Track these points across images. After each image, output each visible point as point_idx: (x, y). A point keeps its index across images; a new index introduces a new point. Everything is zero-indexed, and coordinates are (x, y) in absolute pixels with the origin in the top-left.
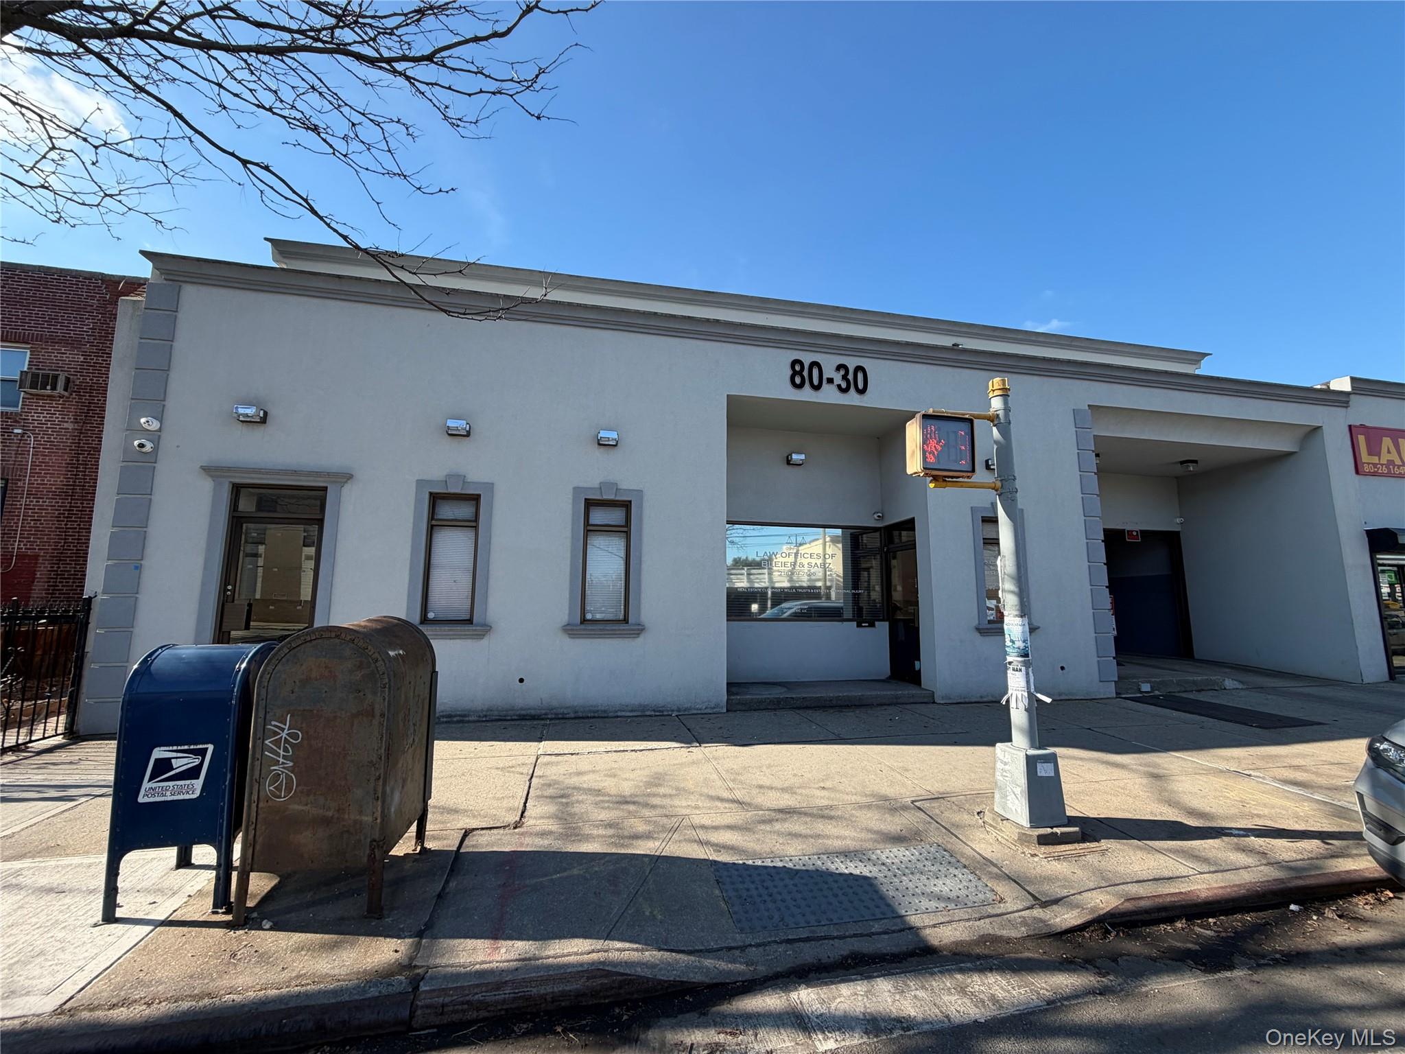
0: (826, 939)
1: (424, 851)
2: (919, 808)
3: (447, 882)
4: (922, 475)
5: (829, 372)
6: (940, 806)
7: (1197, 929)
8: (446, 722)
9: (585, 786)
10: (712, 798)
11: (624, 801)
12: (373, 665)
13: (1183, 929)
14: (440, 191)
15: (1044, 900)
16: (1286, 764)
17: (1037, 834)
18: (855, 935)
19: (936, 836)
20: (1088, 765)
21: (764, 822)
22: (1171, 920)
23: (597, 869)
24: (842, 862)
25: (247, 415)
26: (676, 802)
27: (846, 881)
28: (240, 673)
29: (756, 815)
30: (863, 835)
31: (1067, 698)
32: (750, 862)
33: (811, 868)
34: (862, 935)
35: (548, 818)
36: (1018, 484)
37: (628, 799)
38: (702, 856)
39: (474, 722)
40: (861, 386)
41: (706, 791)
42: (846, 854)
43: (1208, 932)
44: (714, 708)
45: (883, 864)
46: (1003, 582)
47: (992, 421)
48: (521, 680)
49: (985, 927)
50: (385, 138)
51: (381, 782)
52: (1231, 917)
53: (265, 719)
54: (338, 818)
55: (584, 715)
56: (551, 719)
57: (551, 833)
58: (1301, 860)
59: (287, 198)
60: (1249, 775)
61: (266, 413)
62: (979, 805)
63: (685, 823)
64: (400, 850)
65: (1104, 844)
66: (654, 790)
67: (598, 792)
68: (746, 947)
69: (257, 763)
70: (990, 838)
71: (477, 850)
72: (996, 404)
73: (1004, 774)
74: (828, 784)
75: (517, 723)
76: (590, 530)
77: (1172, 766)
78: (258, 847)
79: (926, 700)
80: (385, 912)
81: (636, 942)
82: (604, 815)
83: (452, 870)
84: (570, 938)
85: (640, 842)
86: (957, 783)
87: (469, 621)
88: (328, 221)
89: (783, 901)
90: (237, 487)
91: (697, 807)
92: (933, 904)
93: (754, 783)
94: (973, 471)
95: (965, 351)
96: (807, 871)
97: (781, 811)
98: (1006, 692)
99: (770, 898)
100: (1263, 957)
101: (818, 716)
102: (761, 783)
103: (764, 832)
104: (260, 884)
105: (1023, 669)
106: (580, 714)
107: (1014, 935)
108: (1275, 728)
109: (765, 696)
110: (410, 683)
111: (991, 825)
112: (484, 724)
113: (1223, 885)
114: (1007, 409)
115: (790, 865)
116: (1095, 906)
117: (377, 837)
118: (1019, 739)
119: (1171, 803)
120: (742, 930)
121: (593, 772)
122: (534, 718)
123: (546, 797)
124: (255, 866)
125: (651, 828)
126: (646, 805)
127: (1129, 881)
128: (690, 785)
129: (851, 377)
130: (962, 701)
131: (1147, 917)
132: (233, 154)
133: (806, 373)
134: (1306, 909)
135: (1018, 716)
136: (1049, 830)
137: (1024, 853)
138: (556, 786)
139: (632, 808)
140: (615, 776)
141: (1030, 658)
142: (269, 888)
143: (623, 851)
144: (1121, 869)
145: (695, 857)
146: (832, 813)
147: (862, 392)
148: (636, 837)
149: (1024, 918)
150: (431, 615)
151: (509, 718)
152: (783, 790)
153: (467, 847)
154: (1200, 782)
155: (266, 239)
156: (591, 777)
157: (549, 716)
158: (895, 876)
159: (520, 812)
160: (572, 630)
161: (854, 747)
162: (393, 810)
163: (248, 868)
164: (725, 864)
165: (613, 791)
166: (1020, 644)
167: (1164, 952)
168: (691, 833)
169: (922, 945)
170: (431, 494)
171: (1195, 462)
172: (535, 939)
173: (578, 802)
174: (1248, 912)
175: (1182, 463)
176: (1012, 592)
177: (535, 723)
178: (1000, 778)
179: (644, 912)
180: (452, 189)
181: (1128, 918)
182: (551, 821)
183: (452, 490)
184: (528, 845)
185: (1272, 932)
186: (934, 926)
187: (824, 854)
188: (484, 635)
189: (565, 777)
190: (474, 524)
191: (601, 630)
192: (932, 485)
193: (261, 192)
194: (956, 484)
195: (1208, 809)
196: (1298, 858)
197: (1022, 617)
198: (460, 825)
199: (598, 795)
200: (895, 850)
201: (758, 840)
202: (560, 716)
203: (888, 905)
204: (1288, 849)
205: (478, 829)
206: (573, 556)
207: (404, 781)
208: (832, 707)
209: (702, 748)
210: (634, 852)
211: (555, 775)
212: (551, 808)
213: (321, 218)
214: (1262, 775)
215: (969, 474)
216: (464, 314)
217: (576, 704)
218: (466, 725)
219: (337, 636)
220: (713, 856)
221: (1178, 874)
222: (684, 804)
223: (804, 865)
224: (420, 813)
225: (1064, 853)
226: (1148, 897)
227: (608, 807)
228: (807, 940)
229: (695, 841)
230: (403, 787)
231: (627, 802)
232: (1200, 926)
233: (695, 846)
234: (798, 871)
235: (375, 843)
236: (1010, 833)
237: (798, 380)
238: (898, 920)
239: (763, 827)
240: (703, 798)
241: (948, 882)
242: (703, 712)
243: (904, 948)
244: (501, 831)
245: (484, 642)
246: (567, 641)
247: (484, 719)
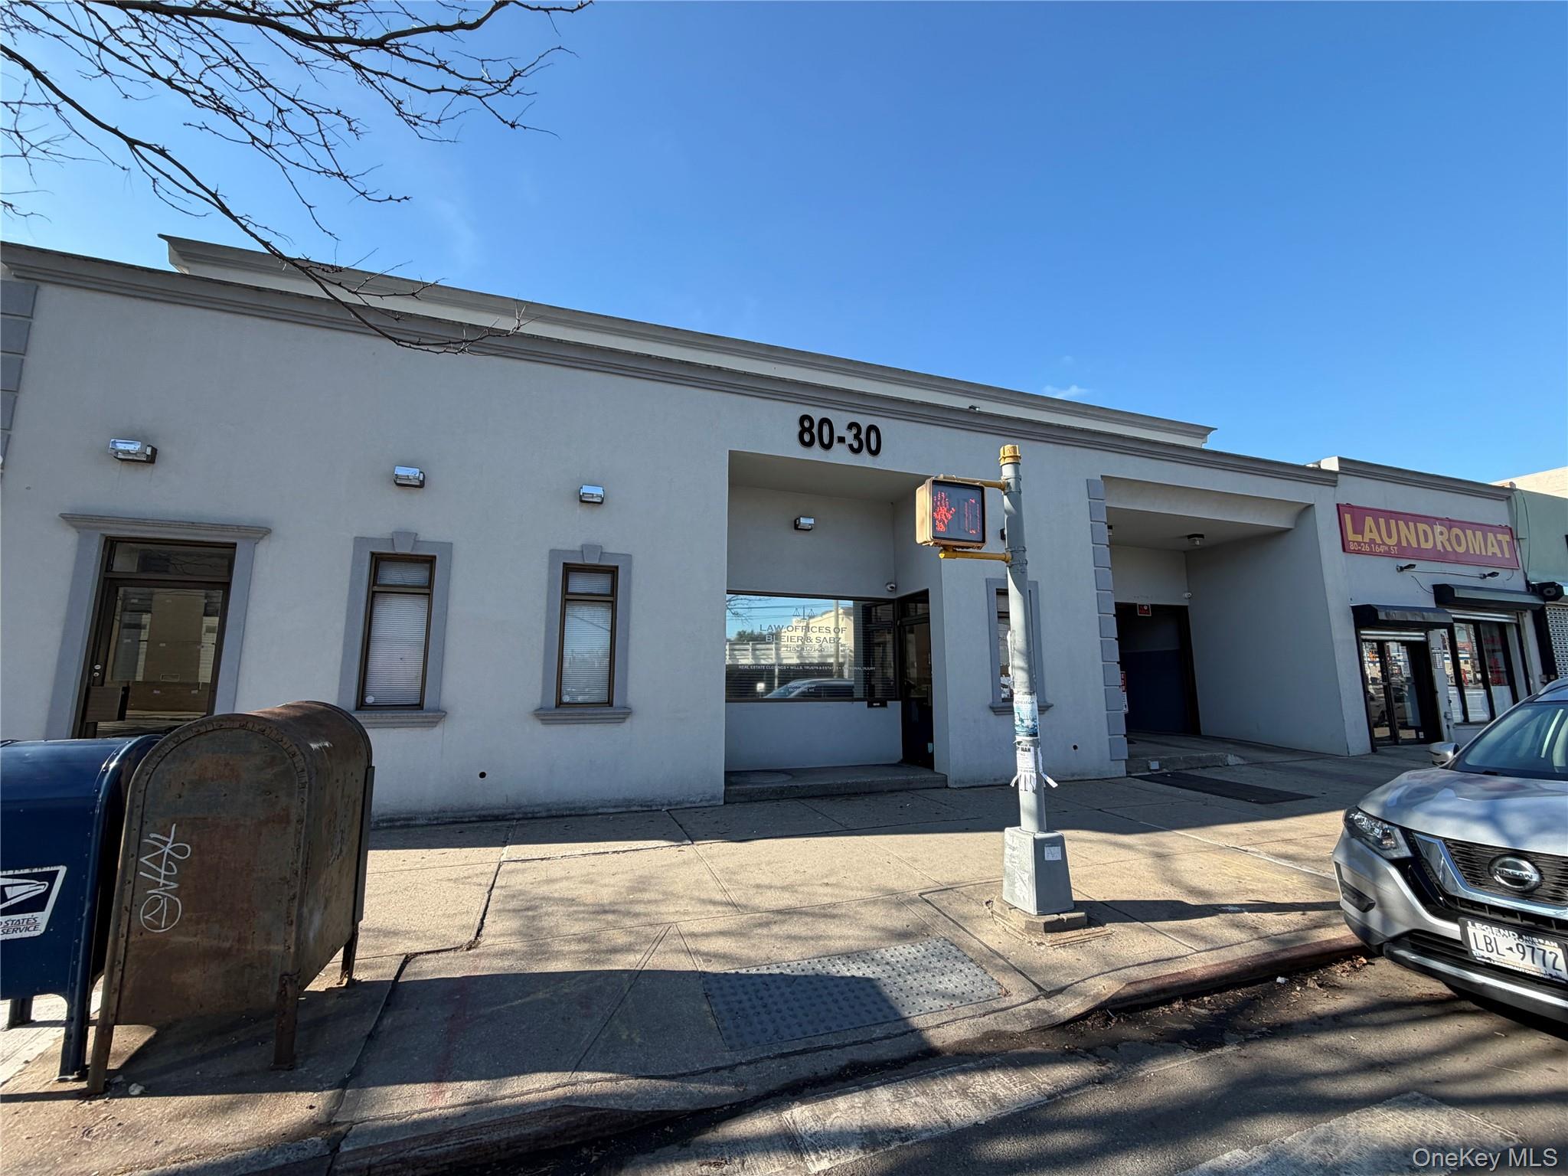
0: (822, 1050)
1: (352, 983)
2: (927, 901)
3: (380, 1019)
4: (931, 544)
5: (840, 430)
6: (948, 898)
7: (1193, 1009)
8: (387, 828)
9: (556, 895)
10: (703, 902)
11: (602, 910)
12: (289, 761)
13: (1180, 1010)
14: (390, 198)
15: (1048, 990)
16: (1277, 839)
17: (1044, 921)
18: (855, 1043)
19: (943, 930)
20: (1096, 847)
21: (760, 925)
22: (1168, 1002)
23: (566, 991)
24: (844, 964)
25: (128, 452)
26: (663, 909)
27: (847, 984)
28: (108, 774)
29: (752, 918)
30: (869, 933)
31: (1079, 778)
32: (744, 971)
33: (810, 972)
34: (862, 1042)
35: (510, 935)
36: (1028, 556)
37: (607, 908)
38: (690, 968)
39: (423, 826)
40: (873, 447)
41: (697, 894)
42: (849, 955)
43: (1203, 1011)
44: (710, 800)
45: (888, 963)
46: (1012, 657)
47: (1003, 490)
48: (483, 775)
49: (989, 1023)
50: (320, 131)
51: (296, 903)
52: (1223, 994)
53: (141, 831)
54: (238, 950)
55: (558, 813)
56: (518, 820)
57: (513, 952)
58: (1288, 932)
59: (188, 191)
60: (1246, 851)
61: (154, 451)
62: (987, 894)
63: (671, 931)
64: (320, 984)
65: (1109, 927)
66: (638, 896)
67: (572, 901)
68: (737, 1065)
69: (129, 887)
70: (998, 929)
71: (420, 978)
72: (1008, 472)
73: (1013, 860)
74: (832, 880)
75: (476, 825)
76: (568, 598)
77: (1175, 845)
78: (126, 993)
79: (938, 785)
80: (299, 1061)
81: (610, 1071)
82: (578, 928)
83: (387, 1004)
84: (531, 1073)
85: (618, 956)
86: (966, 873)
87: (419, 706)
88: (244, 223)
89: (779, 1011)
90: (112, 541)
91: (686, 913)
92: (938, 1003)
93: (752, 882)
94: (983, 541)
95: (981, 414)
96: (806, 976)
97: (779, 912)
98: (1016, 774)
99: (764, 1010)
100: (1251, 1031)
101: (824, 806)
102: (758, 881)
103: (761, 936)
104: (127, 1039)
105: (1032, 748)
106: (554, 813)
107: (1017, 1029)
108: (1271, 803)
109: (766, 786)
110: (337, 781)
111: (999, 915)
112: (435, 828)
113: (1218, 962)
114: (1018, 478)
115: (788, 971)
116: (1098, 993)
117: (289, 970)
118: (1028, 822)
119: (1174, 882)
120: (732, 1048)
121: (567, 878)
122: (497, 818)
123: (509, 911)
124: (122, 1017)
125: (632, 939)
126: (628, 914)
127: (1130, 964)
128: (679, 888)
129: (863, 436)
130: (976, 784)
131: (1146, 1000)
132: (115, 131)
133: (815, 431)
134: (1291, 981)
135: (1027, 799)
136: (1056, 917)
137: (1030, 942)
138: (521, 898)
139: (610, 917)
140: (592, 882)
141: (1039, 737)
142: (140, 1043)
143: (598, 968)
144: (1124, 953)
145: (681, 969)
146: (835, 912)
147: (875, 453)
148: (615, 951)
149: (1028, 1010)
150: (370, 700)
151: (467, 820)
152: (784, 888)
153: (408, 975)
154: (1201, 860)
155: (161, 236)
156: (564, 884)
157: (517, 816)
158: (899, 975)
159: (476, 930)
160: (544, 715)
161: (862, 837)
162: (311, 935)
163: (111, 1020)
164: (715, 975)
165: (590, 900)
166: (1028, 723)
167: (1161, 1035)
168: (679, 943)
169: (924, 1048)
170: (373, 554)
171: (1201, 536)
172: (488, 1078)
173: (547, 914)
174: (1239, 989)
175: (1190, 537)
176: (1022, 668)
177: (499, 824)
178: (1008, 864)
179: (620, 1036)
180: (405, 198)
181: (1129, 1003)
182: (514, 938)
183: (399, 550)
184: (483, 968)
185: (1260, 1006)
186: (938, 1026)
187: (824, 956)
188: (437, 722)
189: (531, 886)
190: (427, 591)
191: (580, 714)
192: (942, 555)
193: (154, 180)
194: (966, 555)
195: (1207, 887)
196: (1286, 930)
197: (1031, 694)
198: (398, 951)
199: (572, 905)
200: (900, 947)
201: (754, 945)
202: (530, 815)
203: (891, 1008)
204: (1277, 923)
205: (421, 953)
206: (548, 630)
207: (327, 901)
208: (839, 795)
209: (695, 847)
210: (611, 968)
211: (521, 884)
212: (514, 924)
213: (235, 219)
214: (1257, 850)
215: (979, 545)
216: (418, 344)
217: (548, 801)
218: (413, 830)
219: (242, 727)
220: (702, 966)
221: (1176, 954)
222: (672, 909)
223: (803, 970)
224: (347, 937)
225: (1070, 940)
226: (1148, 980)
227: (583, 918)
228: (804, 1052)
229: (683, 951)
230: (325, 907)
231: (605, 912)
232: (1195, 1005)
233: (682, 957)
234: (796, 978)
235: (286, 977)
236: (1017, 921)
237: (807, 438)
238: (901, 1023)
239: (759, 931)
240: (693, 902)
241: (954, 978)
242: (696, 805)
243: (906, 1053)
244: (452, 954)
245: (437, 731)
246: (539, 728)
247: (435, 822)
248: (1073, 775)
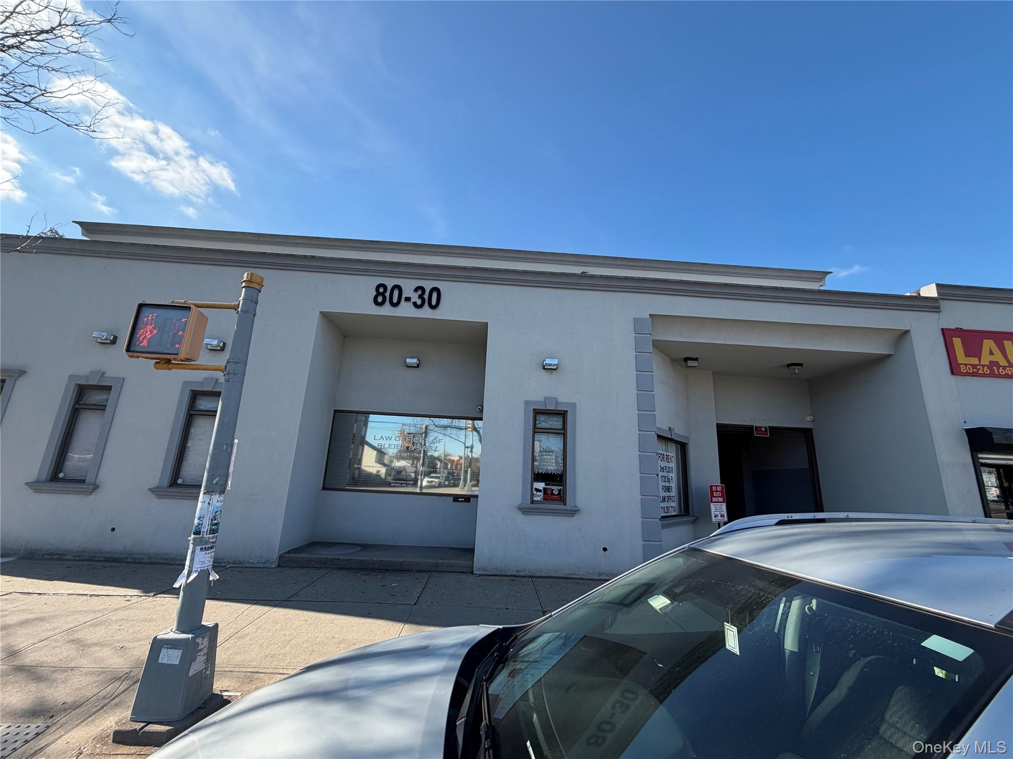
5: (408, 291)
39: (70, 560)
40: (434, 303)
44: (264, 563)
48: (113, 530)
55: (156, 561)
56: (130, 563)
76: (192, 413)
79: (464, 570)
87: (82, 481)
106: (153, 560)
122: (116, 560)
129: (426, 296)
130: (498, 573)
133: (387, 295)
147: (433, 307)
150: (61, 475)
151: (97, 559)
155: (74, 222)
157: (128, 560)
160: (159, 491)
170: (79, 385)
171: (801, 365)
175: (789, 365)
177: (116, 564)
183: (90, 383)
188: (92, 492)
190: (103, 408)
191: (179, 492)
202: (137, 560)
237: (380, 299)
242: (254, 566)
245: (92, 497)
246: (154, 501)
247: (77, 559)
248: (601, 575)
